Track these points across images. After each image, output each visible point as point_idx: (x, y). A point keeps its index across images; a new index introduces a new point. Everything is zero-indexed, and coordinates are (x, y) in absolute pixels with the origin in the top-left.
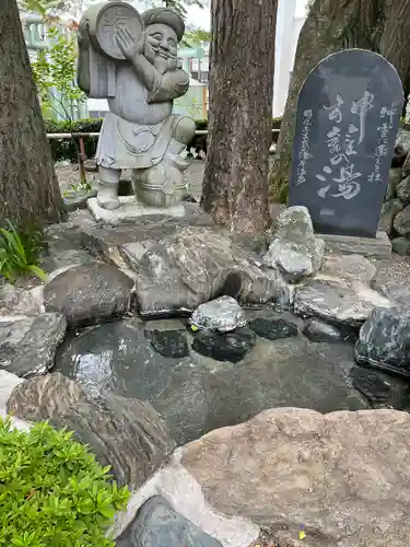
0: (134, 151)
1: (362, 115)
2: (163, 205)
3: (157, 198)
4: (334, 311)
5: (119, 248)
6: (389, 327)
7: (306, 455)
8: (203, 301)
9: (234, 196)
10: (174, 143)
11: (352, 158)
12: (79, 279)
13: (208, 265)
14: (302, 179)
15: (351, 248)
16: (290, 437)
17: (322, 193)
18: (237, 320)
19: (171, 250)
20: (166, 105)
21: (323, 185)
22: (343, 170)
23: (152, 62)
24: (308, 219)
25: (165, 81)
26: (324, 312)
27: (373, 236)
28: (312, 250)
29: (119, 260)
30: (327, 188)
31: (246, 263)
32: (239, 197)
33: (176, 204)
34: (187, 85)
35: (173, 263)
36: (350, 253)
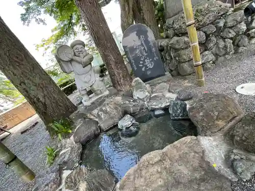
0: (86, 82)
1: (143, 42)
2: (101, 93)
3: (99, 92)
4: (160, 105)
5: (91, 113)
6: (176, 106)
7: (159, 170)
8: (120, 119)
9: (120, 81)
10: (96, 75)
11: (147, 56)
12: (83, 128)
13: (116, 108)
14: (136, 68)
15: (160, 82)
16: (152, 164)
17: (143, 69)
18: (131, 122)
19: (104, 108)
20: (89, 66)
21: (143, 67)
22: (146, 60)
23: (79, 56)
24: (141, 81)
25: (85, 59)
26: (157, 107)
27: (165, 75)
28: (146, 89)
29: (92, 117)
30: (144, 68)
31: (127, 102)
32: (122, 80)
33: (105, 91)
34: (93, 57)
35: (106, 112)
36: (159, 83)
